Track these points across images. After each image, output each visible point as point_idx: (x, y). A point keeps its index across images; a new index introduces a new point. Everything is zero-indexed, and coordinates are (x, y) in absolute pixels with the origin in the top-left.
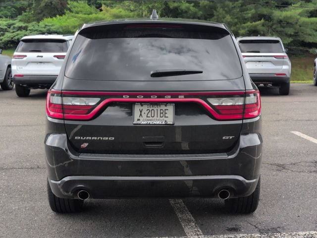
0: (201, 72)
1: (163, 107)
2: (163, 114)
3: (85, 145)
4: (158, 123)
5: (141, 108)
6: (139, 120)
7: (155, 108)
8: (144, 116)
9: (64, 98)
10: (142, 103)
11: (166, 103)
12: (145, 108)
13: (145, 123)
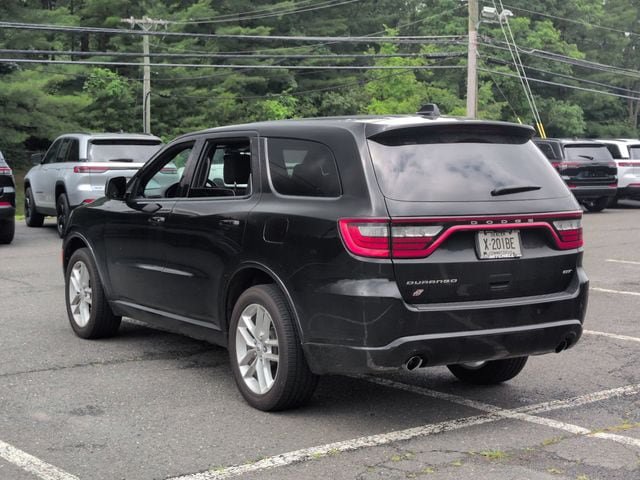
0: (539, 188)
1: (507, 235)
2: (509, 243)
3: (418, 292)
4: (506, 256)
5: (486, 237)
6: (485, 253)
7: (500, 237)
8: (490, 247)
9: (393, 228)
10: (486, 231)
11: (510, 230)
12: (489, 237)
13: (493, 257)
